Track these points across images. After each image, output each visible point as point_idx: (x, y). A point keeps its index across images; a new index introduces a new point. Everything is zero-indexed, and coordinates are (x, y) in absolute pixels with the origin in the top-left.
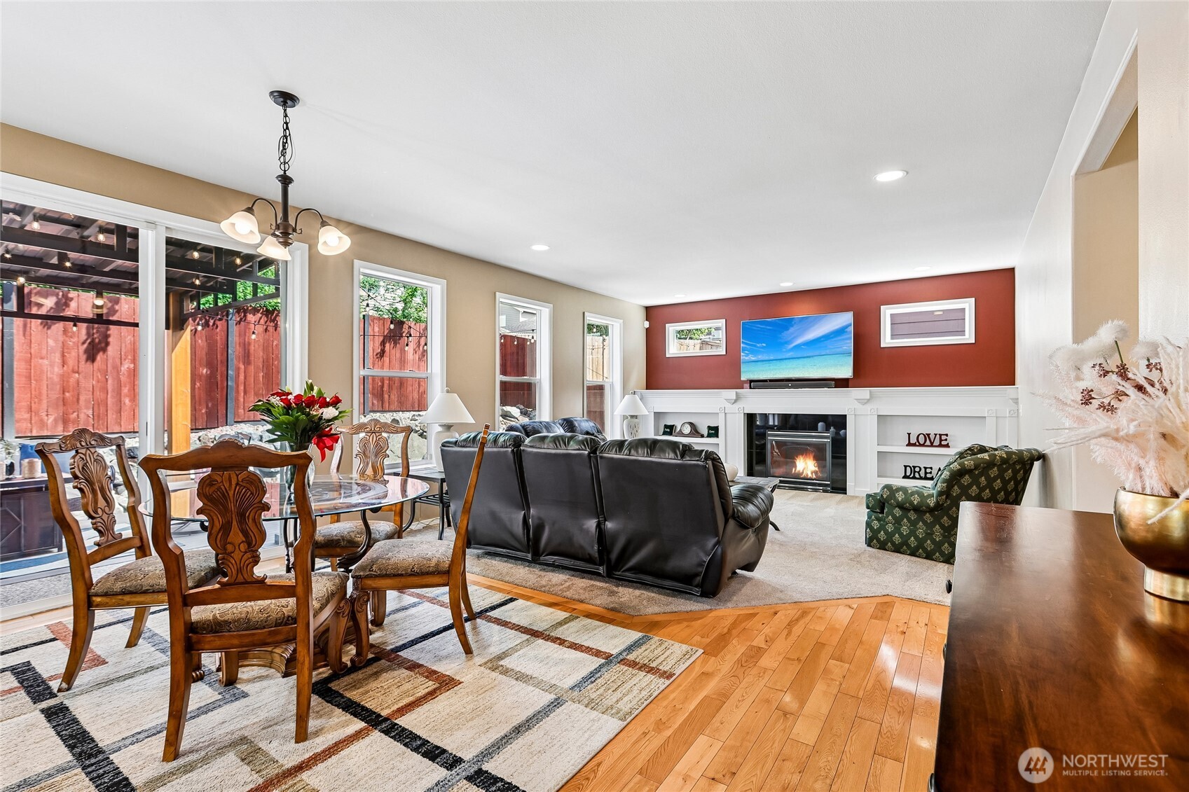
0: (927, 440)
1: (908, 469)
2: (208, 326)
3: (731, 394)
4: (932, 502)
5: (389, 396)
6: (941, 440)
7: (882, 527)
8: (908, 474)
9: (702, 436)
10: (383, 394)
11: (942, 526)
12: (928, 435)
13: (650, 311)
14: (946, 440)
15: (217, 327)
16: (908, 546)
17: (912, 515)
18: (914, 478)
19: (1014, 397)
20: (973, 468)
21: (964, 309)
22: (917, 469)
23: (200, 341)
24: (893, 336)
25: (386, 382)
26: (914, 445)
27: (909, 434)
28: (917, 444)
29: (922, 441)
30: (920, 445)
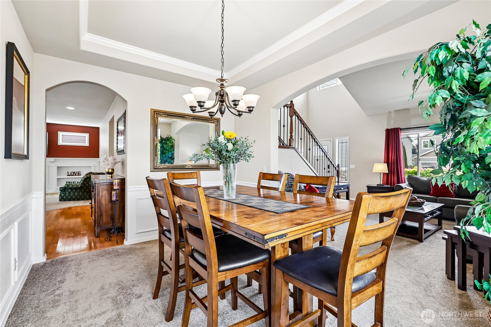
0: (74, 174)
1: (68, 183)
4: (79, 186)
6: (78, 173)
7: (65, 195)
11: (82, 192)
12: (74, 172)
14: (80, 173)
16: (72, 198)
17: (74, 191)
19: (99, 161)
21: (86, 136)
22: (71, 183)
24: (62, 142)
26: (70, 175)
27: (68, 172)
29: (72, 174)
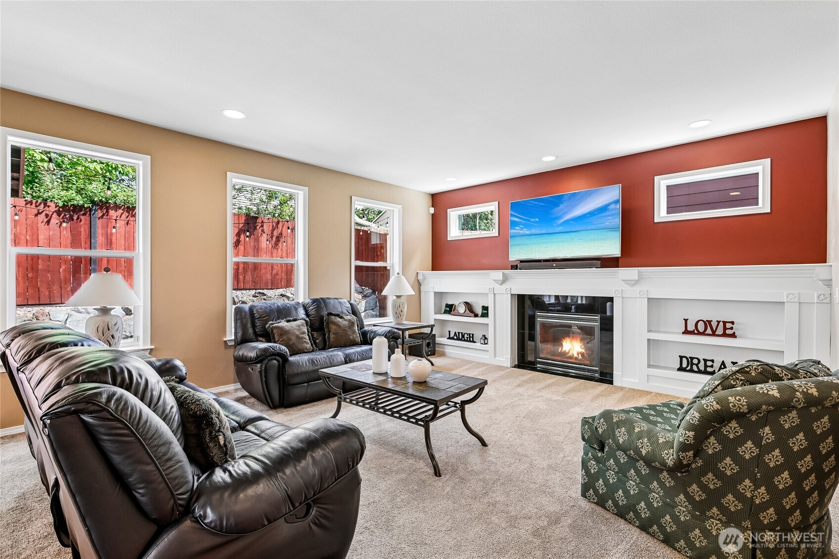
0: (708, 328)
1: (684, 360)
2: (73, 220)
3: (498, 274)
4: (670, 457)
5: (244, 277)
6: (725, 329)
7: (601, 474)
8: (684, 365)
9: (476, 316)
10: (238, 275)
12: (710, 322)
13: (435, 198)
14: (732, 328)
15: (81, 221)
17: (643, 469)
18: (692, 371)
19: (826, 278)
20: (745, 409)
21: (758, 174)
22: (695, 361)
23: (65, 232)
24: (671, 209)
25: (241, 266)
26: (692, 333)
27: (686, 320)
28: (696, 332)
29: (701, 329)
30: (699, 333)
